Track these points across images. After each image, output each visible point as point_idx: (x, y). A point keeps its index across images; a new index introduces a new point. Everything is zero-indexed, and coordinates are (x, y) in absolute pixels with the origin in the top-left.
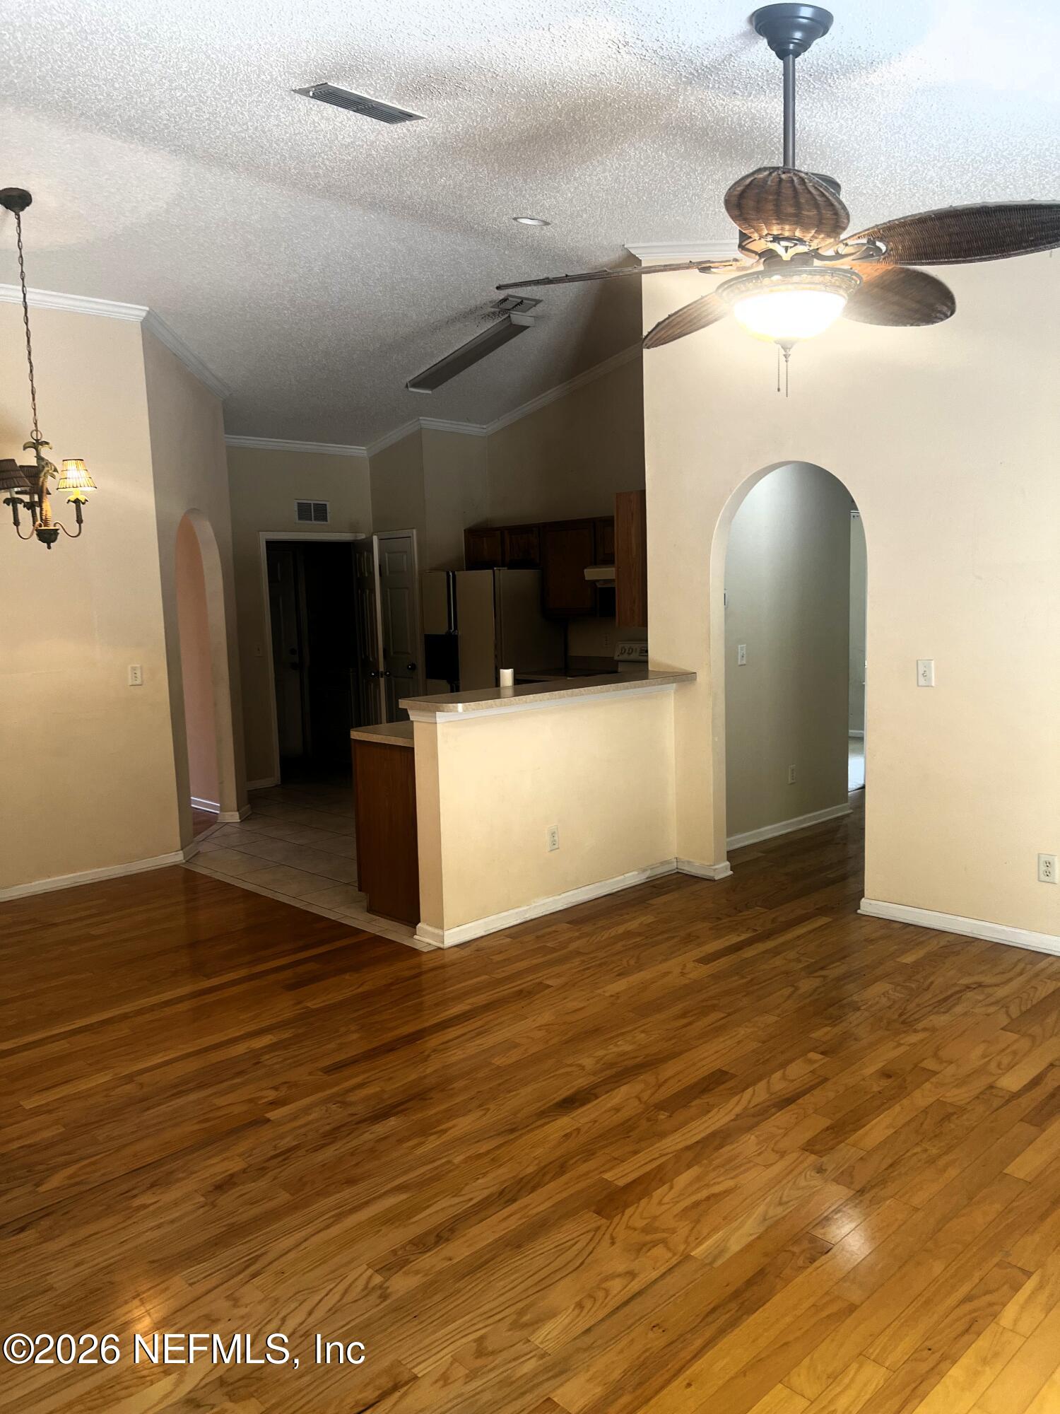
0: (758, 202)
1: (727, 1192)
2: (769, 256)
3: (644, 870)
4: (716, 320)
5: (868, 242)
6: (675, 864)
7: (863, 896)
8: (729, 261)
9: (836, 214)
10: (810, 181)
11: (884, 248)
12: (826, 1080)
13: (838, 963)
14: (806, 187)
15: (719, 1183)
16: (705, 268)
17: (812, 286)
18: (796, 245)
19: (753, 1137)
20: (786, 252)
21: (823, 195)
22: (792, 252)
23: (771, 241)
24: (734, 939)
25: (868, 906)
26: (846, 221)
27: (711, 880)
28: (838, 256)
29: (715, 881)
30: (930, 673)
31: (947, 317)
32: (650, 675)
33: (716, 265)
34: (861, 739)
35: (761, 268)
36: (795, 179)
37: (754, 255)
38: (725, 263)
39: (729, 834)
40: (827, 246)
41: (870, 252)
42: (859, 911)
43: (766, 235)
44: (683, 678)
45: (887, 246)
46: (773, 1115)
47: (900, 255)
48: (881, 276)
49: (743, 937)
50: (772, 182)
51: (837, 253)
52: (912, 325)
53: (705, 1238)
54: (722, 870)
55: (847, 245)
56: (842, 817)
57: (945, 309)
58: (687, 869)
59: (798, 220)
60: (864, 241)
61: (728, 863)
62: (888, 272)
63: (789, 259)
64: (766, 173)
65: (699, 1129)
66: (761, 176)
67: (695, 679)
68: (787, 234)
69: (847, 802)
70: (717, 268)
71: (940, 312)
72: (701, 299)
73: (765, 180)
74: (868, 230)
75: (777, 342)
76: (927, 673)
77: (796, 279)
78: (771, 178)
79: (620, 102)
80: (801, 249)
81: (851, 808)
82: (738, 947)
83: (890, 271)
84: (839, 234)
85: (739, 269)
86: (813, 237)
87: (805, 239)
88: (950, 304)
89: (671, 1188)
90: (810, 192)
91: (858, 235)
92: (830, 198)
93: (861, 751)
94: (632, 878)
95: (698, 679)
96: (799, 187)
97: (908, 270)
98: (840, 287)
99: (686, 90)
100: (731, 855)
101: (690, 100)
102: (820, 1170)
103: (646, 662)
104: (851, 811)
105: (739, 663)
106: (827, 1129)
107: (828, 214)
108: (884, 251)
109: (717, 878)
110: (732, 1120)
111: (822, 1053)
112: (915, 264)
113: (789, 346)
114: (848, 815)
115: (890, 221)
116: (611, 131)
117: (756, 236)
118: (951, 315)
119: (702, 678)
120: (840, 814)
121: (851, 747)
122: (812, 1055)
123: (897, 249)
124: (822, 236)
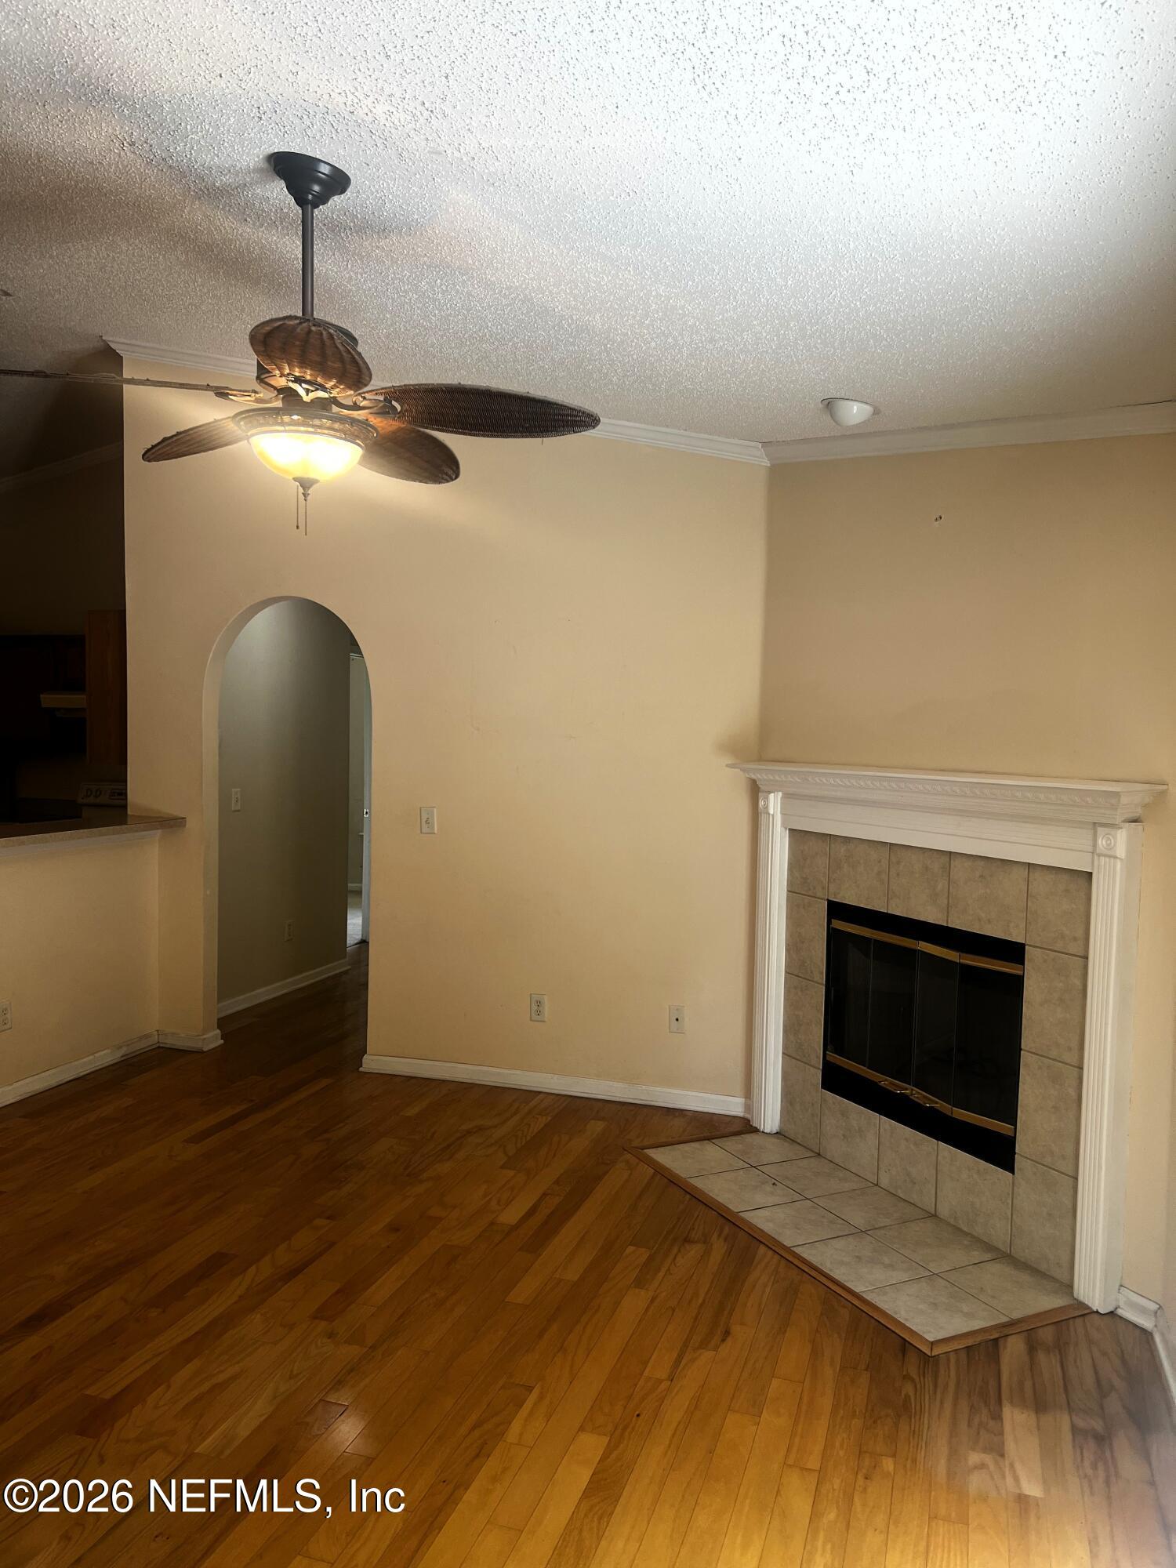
0: (285, 344)
1: (234, 1378)
2: (288, 394)
3: (120, 1047)
4: (226, 445)
5: (385, 400)
6: (157, 1037)
7: (365, 1052)
8: (248, 391)
9: (360, 370)
10: (339, 339)
11: (399, 408)
12: (333, 1244)
13: (342, 1124)
14: (334, 343)
15: (222, 1371)
16: (222, 393)
17: (332, 433)
18: (317, 389)
19: (259, 1316)
20: (307, 395)
21: (349, 352)
22: (312, 395)
23: (292, 381)
24: (228, 1112)
25: (371, 1063)
26: (368, 379)
27: (201, 1052)
28: (355, 407)
29: (203, 1052)
30: (433, 819)
31: (453, 480)
32: (129, 819)
33: (235, 392)
34: (359, 893)
35: (279, 404)
36: (324, 333)
37: (272, 389)
38: (243, 392)
39: (219, 1000)
40: (346, 395)
41: (385, 410)
42: (361, 1069)
43: (288, 374)
44: (171, 824)
45: (402, 407)
46: (280, 1289)
47: (414, 418)
48: (394, 432)
49: (238, 1109)
50: (301, 330)
51: (355, 403)
52: (421, 482)
53: (210, 1432)
54: (213, 1039)
55: (364, 398)
56: (341, 974)
57: (450, 472)
58: (170, 1042)
59: (322, 368)
60: (381, 398)
61: (218, 1031)
62: (400, 429)
63: (309, 401)
64: (298, 321)
65: (199, 1318)
66: (291, 323)
67: (185, 826)
68: (308, 377)
69: (345, 957)
70: (235, 395)
71: (446, 474)
72: (213, 422)
73: (294, 327)
74: (386, 388)
75: (295, 479)
76: (430, 821)
77: (317, 422)
78: (300, 327)
79: (116, 196)
80: (321, 394)
81: (349, 965)
82: (234, 1120)
83: (402, 429)
84: (360, 388)
85: (258, 401)
86: (335, 385)
87: (327, 386)
88: (455, 468)
89: (169, 1387)
90: (337, 347)
91: (376, 392)
92: (356, 357)
93: (358, 906)
94: (105, 1057)
95: (187, 826)
96: (328, 342)
97: (419, 431)
98: (358, 437)
99: (193, 203)
100: (222, 1023)
101: (196, 214)
102: (331, 1335)
103: (125, 807)
104: (349, 967)
105: (233, 809)
106: (337, 1292)
107: (351, 369)
108: (399, 410)
109: (205, 1050)
110: (235, 1303)
111: (328, 1218)
112: (427, 428)
113: (307, 485)
114: (346, 972)
115: (405, 385)
116: (103, 221)
117: (277, 372)
118: (456, 478)
119: (191, 824)
120: (337, 972)
121: (350, 900)
122: (318, 1222)
123: (411, 411)
124: (342, 387)
